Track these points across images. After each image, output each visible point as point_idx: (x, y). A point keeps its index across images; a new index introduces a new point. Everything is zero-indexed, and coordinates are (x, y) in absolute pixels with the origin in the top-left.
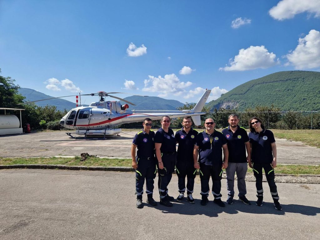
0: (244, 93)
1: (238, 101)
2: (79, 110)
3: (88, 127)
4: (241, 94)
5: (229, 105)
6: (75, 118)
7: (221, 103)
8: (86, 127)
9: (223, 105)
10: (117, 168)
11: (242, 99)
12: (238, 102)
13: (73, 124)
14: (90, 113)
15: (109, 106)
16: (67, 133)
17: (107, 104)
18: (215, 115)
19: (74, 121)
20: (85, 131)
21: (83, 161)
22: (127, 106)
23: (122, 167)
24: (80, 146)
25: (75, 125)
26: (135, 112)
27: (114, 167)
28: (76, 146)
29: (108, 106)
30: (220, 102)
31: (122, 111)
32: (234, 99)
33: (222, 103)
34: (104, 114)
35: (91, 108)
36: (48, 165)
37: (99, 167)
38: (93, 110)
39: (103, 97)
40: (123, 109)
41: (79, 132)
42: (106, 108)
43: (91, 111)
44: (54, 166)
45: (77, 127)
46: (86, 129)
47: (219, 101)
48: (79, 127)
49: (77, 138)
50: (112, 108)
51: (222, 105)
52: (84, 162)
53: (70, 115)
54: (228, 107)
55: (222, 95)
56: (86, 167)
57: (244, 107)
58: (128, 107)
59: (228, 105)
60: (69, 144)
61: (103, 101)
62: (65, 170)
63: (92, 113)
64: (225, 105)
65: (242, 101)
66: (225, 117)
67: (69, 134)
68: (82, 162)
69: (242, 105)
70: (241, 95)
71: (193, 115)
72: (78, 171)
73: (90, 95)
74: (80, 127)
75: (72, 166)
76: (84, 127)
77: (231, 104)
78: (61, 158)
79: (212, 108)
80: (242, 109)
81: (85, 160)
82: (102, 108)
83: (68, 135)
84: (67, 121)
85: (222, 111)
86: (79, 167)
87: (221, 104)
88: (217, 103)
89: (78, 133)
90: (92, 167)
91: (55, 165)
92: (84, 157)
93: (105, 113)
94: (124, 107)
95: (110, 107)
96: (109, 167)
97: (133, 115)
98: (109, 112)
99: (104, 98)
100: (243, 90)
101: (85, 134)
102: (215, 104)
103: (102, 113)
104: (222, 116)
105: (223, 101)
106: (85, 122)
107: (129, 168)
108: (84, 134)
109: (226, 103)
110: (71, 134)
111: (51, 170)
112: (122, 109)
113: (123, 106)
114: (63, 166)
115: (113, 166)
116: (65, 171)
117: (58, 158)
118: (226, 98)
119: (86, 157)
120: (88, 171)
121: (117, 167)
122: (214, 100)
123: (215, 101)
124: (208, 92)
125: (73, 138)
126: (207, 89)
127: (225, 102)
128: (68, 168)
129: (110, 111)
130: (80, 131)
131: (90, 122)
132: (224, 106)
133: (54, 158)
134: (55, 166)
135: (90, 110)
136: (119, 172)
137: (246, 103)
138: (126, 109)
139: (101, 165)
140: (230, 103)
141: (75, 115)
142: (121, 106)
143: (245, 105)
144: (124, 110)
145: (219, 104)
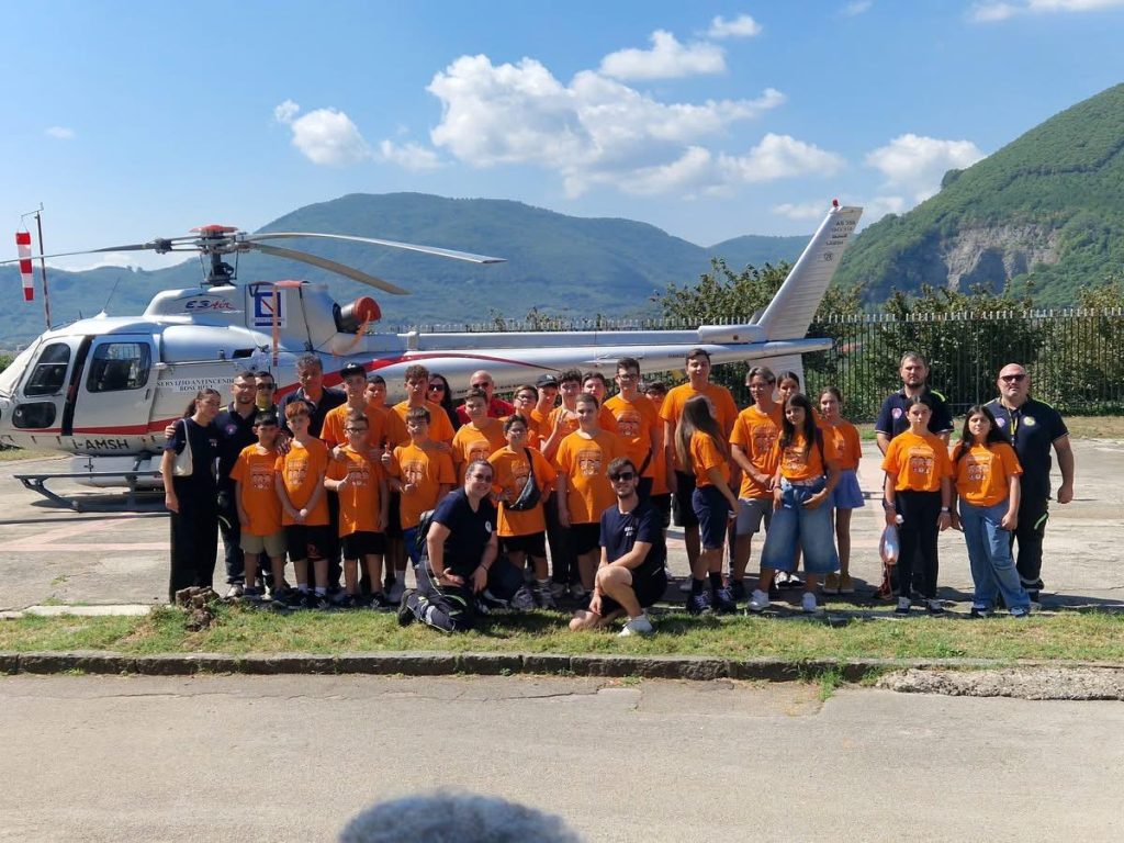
0: (1099, 164)
1: (1060, 215)
2: (88, 341)
3: (147, 437)
4: (1078, 169)
5: (998, 243)
6: (65, 389)
7: (943, 232)
8: (132, 439)
9: (955, 245)
10: (387, 661)
11: (1081, 203)
12: (1054, 225)
13: (58, 423)
14: (155, 355)
15: (265, 310)
16: (25, 479)
17: (252, 301)
18: (892, 336)
19: (60, 403)
20: (126, 464)
21: (196, 628)
22: (369, 310)
23: (410, 654)
24: (130, 553)
25: (67, 429)
26: (420, 344)
27: (370, 655)
28: (110, 554)
29: (259, 313)
30: (937, 226)
31: (340, 342)
32: (1026, 207)
33: (952, 234)
34: (236, 362)
35: (160, 329)
36: (26, 654)
37: (291, 656)
38: (171, 334)
39: (224, 259)
40: (346, 325)
41: (91, 467)
42: (246, 326)
43: (162, 342)
44: (57, 659)
45: (79, 438)
46: (130, 451)
47: (928, 223)
48: (93, 438)
49: (87, 506)
50: (284, 325)
51: (947, 248)
52: (207, 634)
53: (37, 370)
54: (992, 258)
55: (953, 177)
56: (227, 657)
57: (1096, 259)
58: (376, 316)
59: (987, 245)
60: (54, 542)
61: (227, 282)
62: (118, 677)
63: (169, 357)
64: (967, 248)
65: (1084, 214)
66: (956, 345)
67: (32, 481)
68: (196, 634)
69: (1083, 244)
70: (1073, 178)
71: (757, 353)
72: (186, 679)
73: (149, 246)
74: (100, 437)
75: (151, 657)
76: (122, 438)
77: (1008, 239)
78: (67, 617)
79: (880, 271)
80: (1085, 270)
81: (207, 621)
82: (222, 323)
83: (28, 485)
84: (21, 407)
85: (939, 309)
86: (189, 657)
87: (942, 243)
88: (918, 237)
89: (90, 476)
90: (256, 655)
91: (65, 654)
92: (200, 606)
93: (243, 353)
94: (351, 316)
95: (267, 320)
96: (344, 656)
97: (406, 360)
98: (264, 349)
99: (232, 264)
100: (1091, 144)
101: (131, 477)
102: (903, 241)
103: (223, 356)
104: (936, 344)
105: (955, 221)
106: (127, 409)
107: (451, 656)
108: (123, 479)
109: (973, 234)
110: (47, 484)
111: (49, 677)
112: (340, 330)
113: (347, 309)
114: (107, 654)
115: (362, 647)
116: (123, 681)
117: (54, 618)
118: (978, 201)
119: (207, 609)
120: (238, 680)
121: (382, 653)
122: (893, 217)
123: (903, 221)
124: (843, 218)
125: (57, 502)
126: (835, 203)
127: (968, 228)
128: (135, 668)
129: (267, 340)
130: (96, 461)
131: (156, 411)
132: (962, 258)
133: (31, 617)
134: (65, 659)
135: (156, 337)
136: (396, 680)
137: (1108, 231)
138: (365, 327)
139: (299, 645)
140: (1005, 235)
141: (64, 368)
142: (337, 308)
143: (1105, 246)
144: (354, 332)
145: (932, 238)
